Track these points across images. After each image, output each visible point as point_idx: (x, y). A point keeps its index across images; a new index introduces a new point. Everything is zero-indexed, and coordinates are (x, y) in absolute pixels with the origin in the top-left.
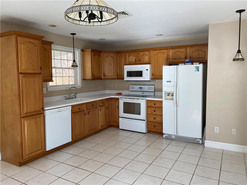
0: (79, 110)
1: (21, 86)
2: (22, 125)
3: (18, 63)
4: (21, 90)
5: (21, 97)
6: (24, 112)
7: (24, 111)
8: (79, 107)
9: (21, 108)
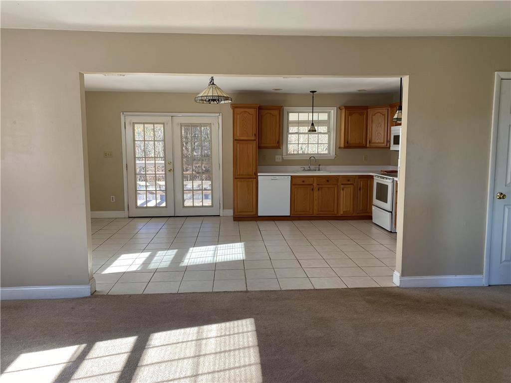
0: (303, 183)
8: (303, 179)
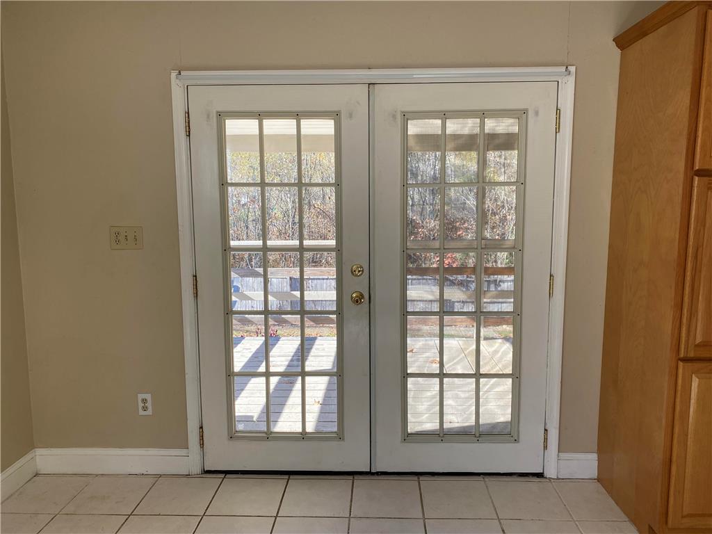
1: (695, 229)
2: (679, 388)
3: (696, 127)
4: (691, 243)
5: (688, 273)
6: (691, 338)
7: (692, 334)
9: (684, 320)
